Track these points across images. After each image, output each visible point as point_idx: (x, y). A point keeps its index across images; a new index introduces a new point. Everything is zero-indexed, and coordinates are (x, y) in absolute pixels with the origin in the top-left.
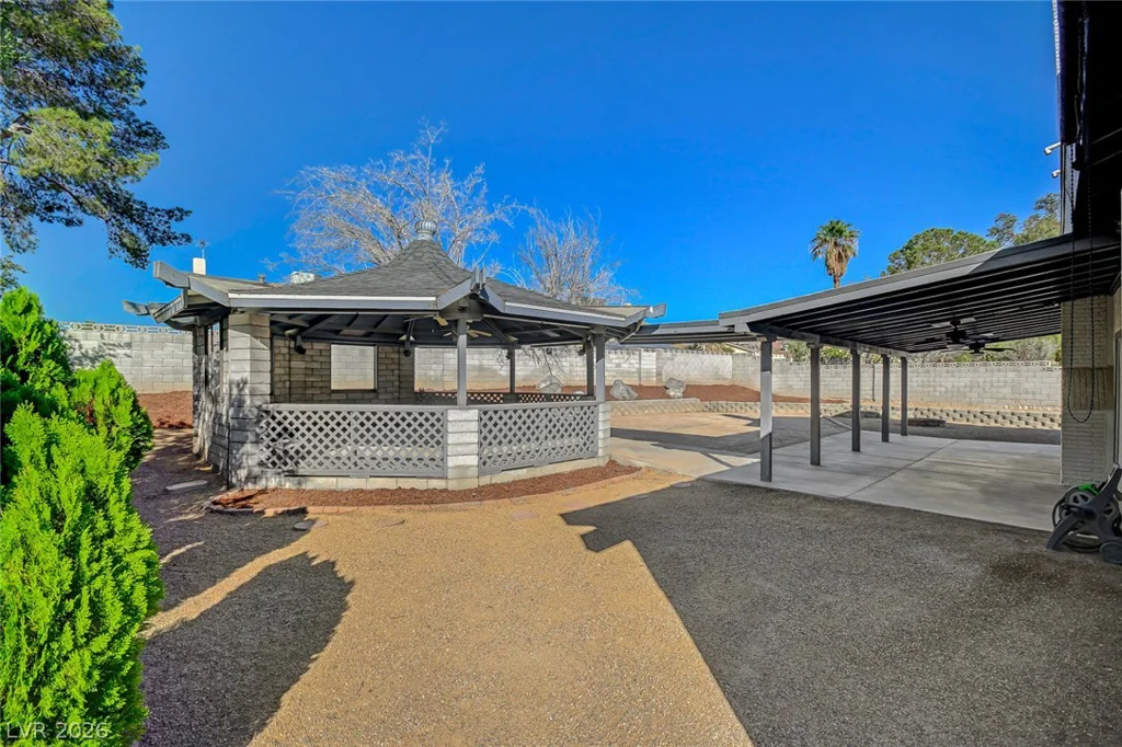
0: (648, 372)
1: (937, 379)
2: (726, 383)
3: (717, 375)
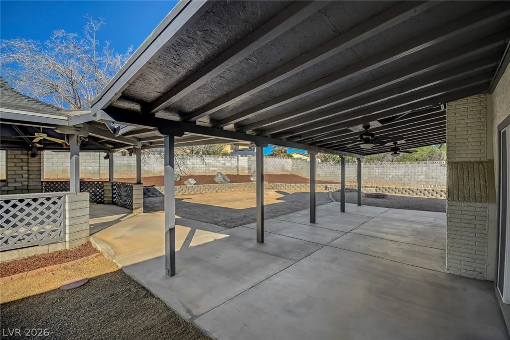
0: (243, 168)
1: (388, 171)
2: (289, 173)
3: (283, 169)
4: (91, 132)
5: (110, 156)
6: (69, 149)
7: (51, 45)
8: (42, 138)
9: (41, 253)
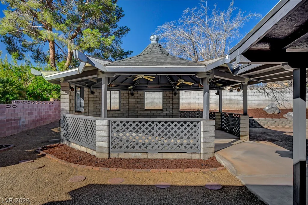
4: (216, 75)
5: (220, 92)
6: (203, 88)
7: (181, 21)
8: (181, 83)
9: (188, 158)
